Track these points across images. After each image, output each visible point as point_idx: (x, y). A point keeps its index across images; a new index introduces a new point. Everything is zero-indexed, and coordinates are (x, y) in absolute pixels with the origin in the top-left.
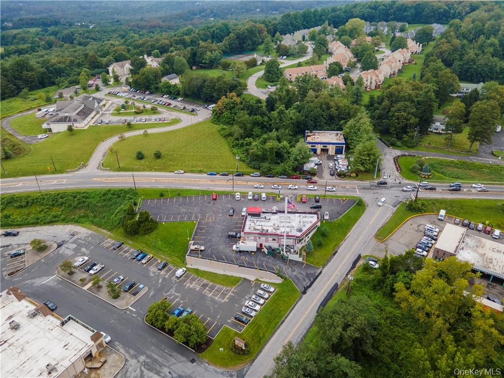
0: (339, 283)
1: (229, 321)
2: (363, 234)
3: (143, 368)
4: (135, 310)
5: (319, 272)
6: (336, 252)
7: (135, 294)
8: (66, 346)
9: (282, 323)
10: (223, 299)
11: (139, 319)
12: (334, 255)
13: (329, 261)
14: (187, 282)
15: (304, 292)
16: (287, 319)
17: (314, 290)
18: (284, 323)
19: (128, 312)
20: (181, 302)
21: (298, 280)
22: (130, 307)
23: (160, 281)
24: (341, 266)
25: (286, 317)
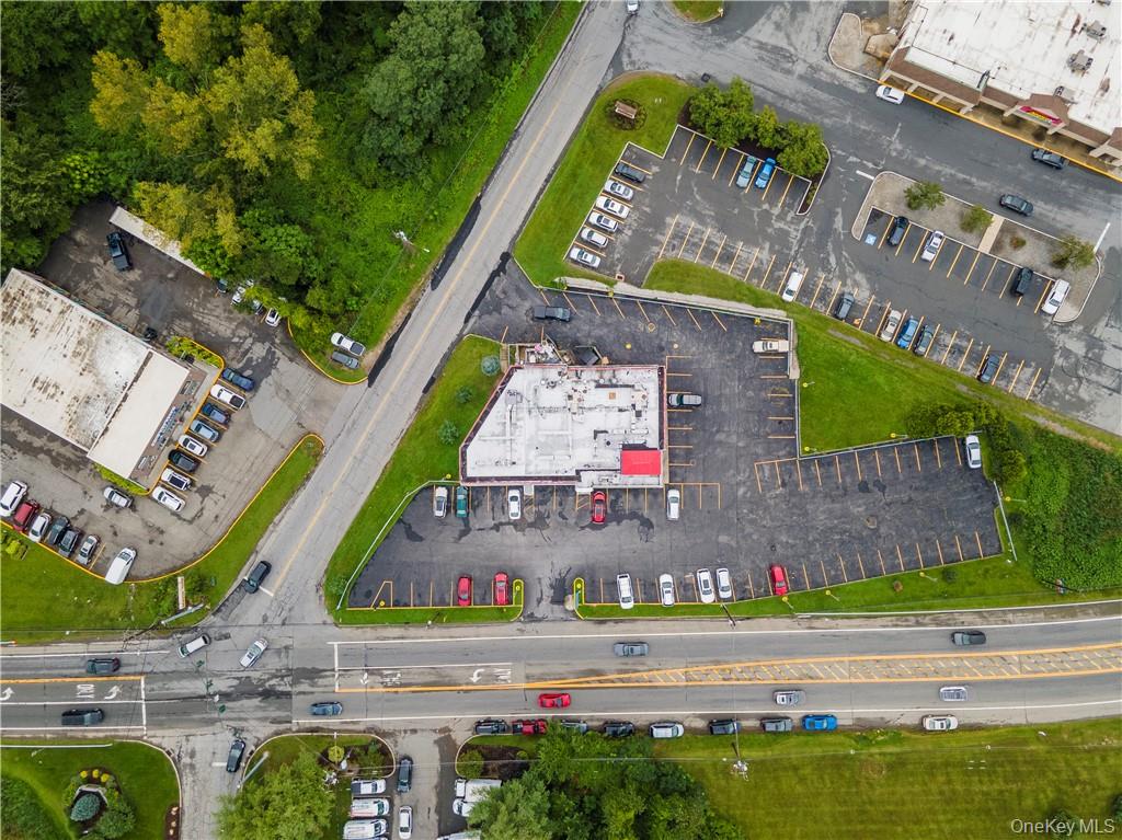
0: (429, 289)
1: (655, 169)
2: (351, 459)
3: (792, 50)
4: (858, 172)
5: (472, 321)
6: (426, 390)
7: (876, 215)
8: (951, 38)
9: (550, 176)
10: (678, 224)
11: (839, 152)
12: (432, 381)
13: (447, 358)
14: (768, 262)
15: (505, 257)
16: (539, 186)
17: (485, 265)
18: (545, 177)
19: (870, 165)
20: (766, 206)
21: (518, 290)
22: (872, 178)
23: (832, 260)
24: (421, 341)
25: (541, 191)
